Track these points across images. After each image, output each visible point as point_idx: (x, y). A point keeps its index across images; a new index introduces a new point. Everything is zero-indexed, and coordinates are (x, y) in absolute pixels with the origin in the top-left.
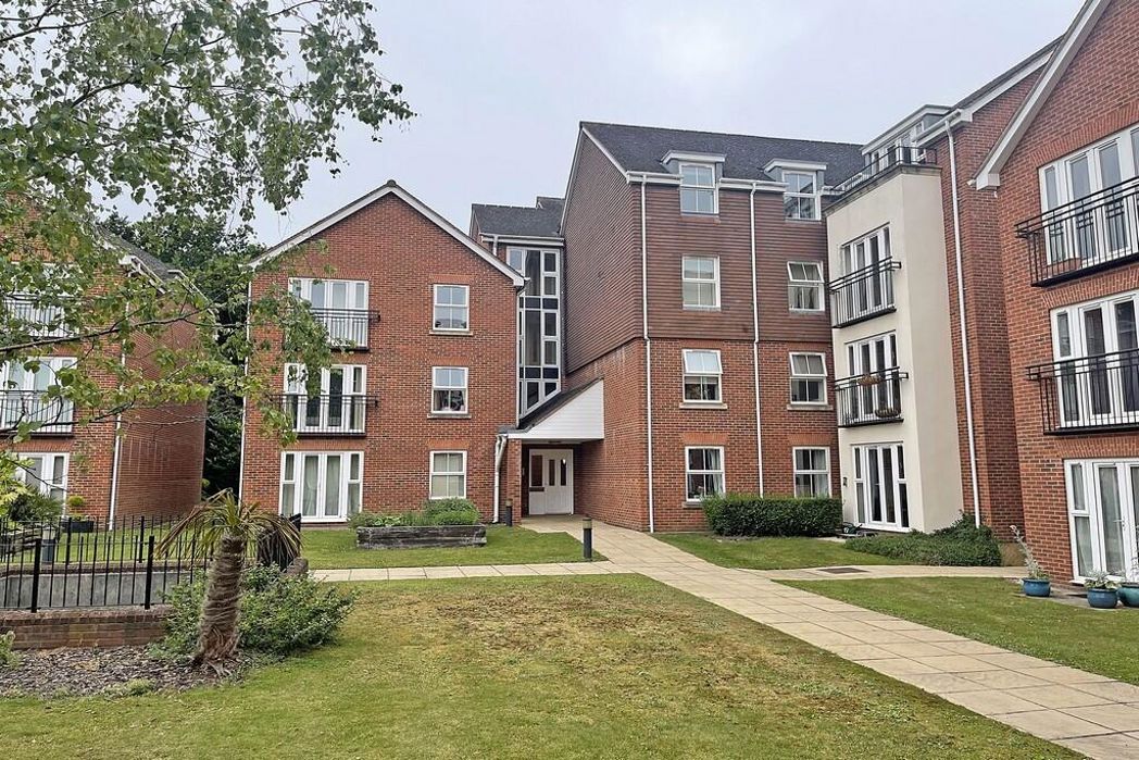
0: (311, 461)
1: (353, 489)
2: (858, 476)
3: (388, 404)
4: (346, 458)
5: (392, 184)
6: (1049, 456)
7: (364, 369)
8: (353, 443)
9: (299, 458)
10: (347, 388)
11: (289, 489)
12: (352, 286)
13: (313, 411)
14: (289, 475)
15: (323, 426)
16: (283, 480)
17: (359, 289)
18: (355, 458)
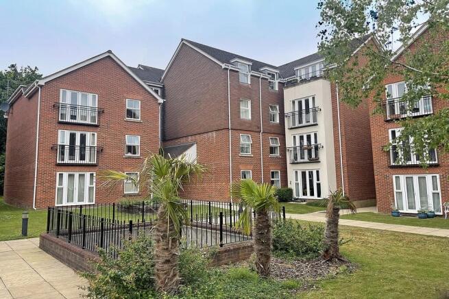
0: (71, 176)
1: (91, 189)
2: (297, 180)
3: (107, 150)
4: (88, 175)
5: (110, 52)
6: (387, 174)
7: (96, 134)
8: (91, 169)
9: (66, 175)
10: (88, 143)
11: (61, 190)
12: (90, 96)
13: (72, 153)
14: (61, 183)
15: (77, 160)
16: (57, 186)
17: (94, 97)
18: (92, 175)
